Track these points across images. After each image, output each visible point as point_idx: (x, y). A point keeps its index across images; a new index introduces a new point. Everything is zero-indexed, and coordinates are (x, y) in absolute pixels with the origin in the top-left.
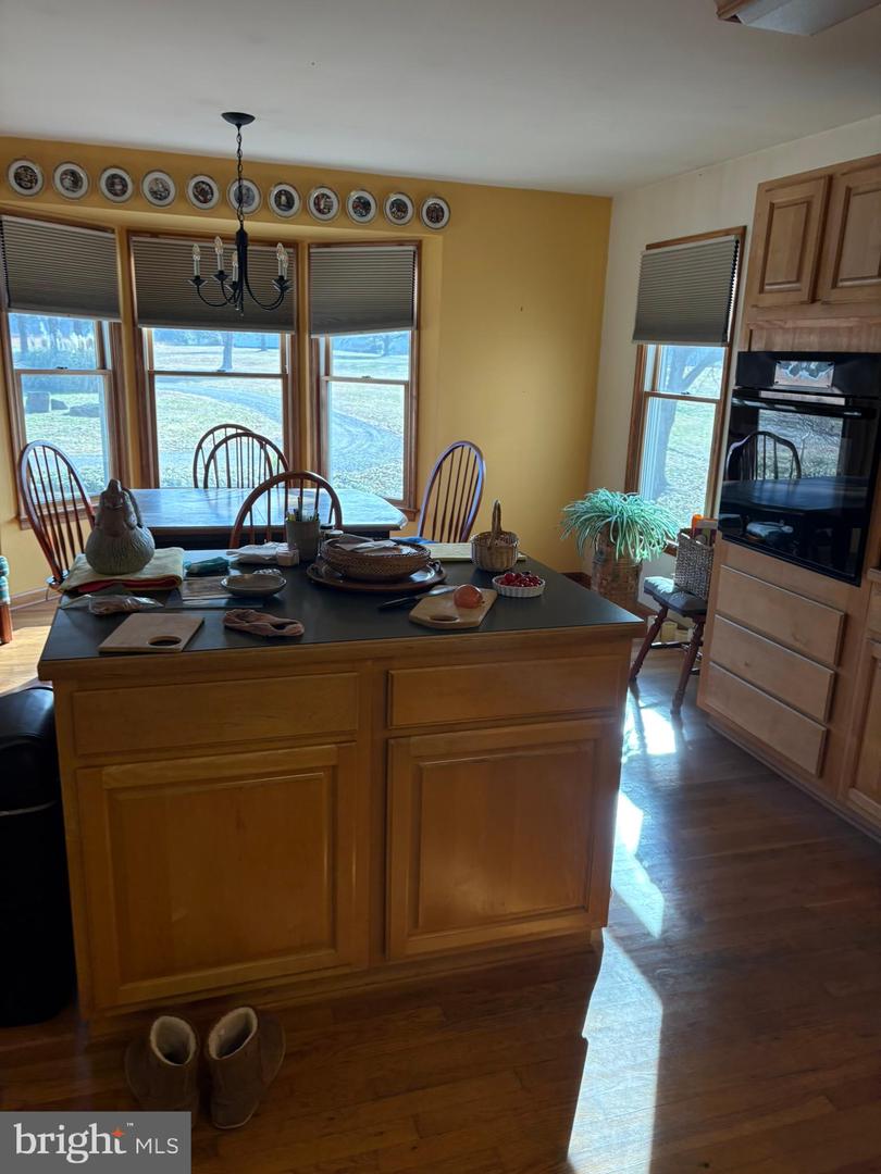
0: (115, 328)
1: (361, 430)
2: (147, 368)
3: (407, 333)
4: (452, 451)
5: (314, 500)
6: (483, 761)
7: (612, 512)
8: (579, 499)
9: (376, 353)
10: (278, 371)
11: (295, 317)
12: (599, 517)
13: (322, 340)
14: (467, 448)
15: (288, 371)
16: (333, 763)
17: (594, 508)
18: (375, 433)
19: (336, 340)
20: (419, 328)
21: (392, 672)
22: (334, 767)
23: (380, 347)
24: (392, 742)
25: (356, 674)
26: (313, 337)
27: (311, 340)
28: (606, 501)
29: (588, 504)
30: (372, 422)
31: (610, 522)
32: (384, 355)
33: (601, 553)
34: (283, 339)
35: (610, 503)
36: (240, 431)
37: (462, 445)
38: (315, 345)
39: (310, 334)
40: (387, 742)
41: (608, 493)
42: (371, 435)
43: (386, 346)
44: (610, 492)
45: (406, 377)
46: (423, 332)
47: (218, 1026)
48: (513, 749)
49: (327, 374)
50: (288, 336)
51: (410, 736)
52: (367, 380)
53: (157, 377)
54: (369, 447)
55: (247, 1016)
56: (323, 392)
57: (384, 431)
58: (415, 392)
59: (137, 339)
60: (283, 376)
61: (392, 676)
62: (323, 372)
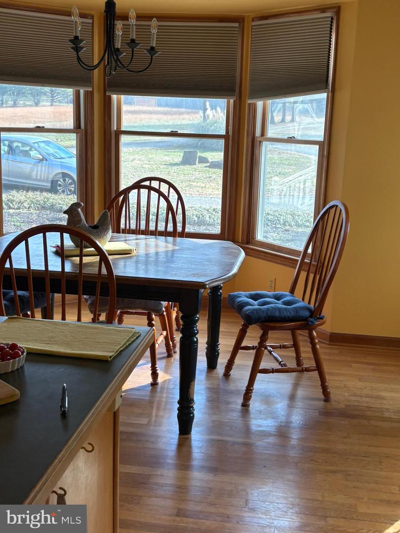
0: (89, 96)
2: (115, 128)
3: (323, 96)
4: (328, 210)
10: (223, 132)
11: (237, 84)
15: (230, 133)
20: (333, 91)
26: (251, 102)
39: (249, 99)
45: (321, 137)
46: (337, 94)
49: (262, 134)
50: (232, 101)
53: (122, 136)
56: (256, 152)
58: (326, 152)
59: (107, 104)
60: (226, 136)
62: (258, 133)
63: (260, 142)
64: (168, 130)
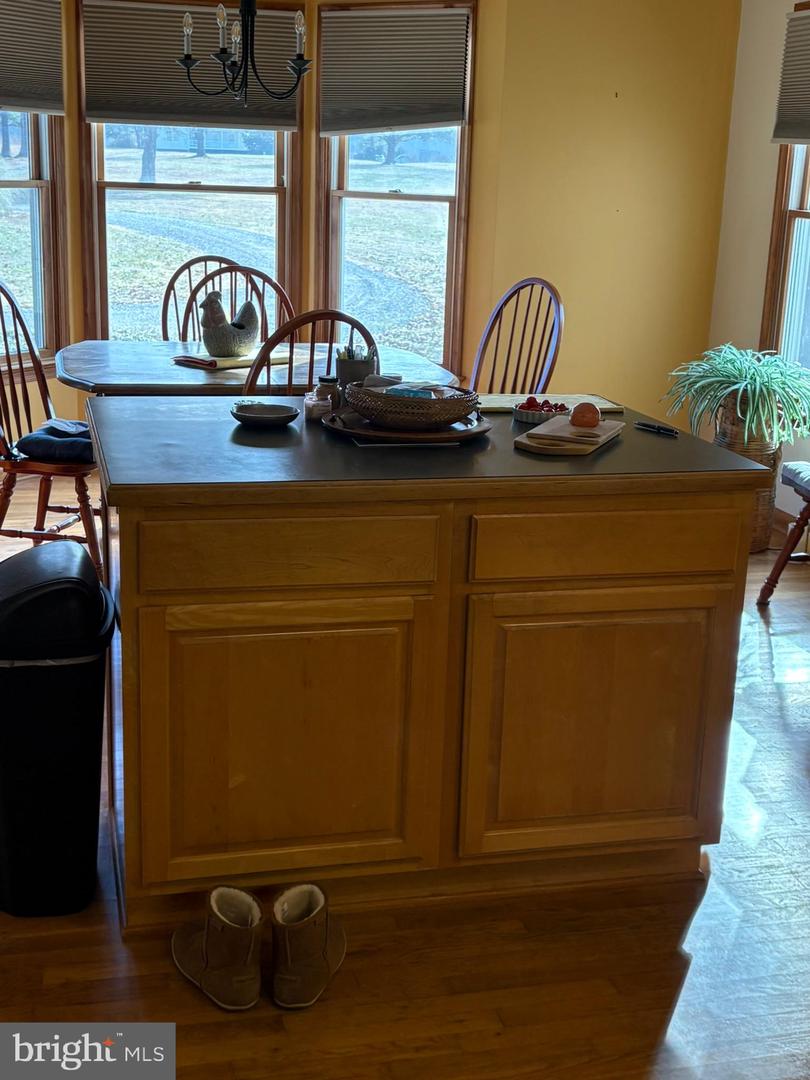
0: (56, 124)
1: (354, 278)
2: (95, 178)
3: (454, 130)
4: (517, 292)
5: (326, 356)
6: (576, 626)
7: (741, 376)
8: (694, 360)
9: (374, 159)
10: (272, 183)
11: (298, 108)
12: (721, 383)
13: (334, 139)
14: (538, 288)
15: (287, 183)
16: (409, 616)
17: (713, 371)
18: (376, 282)
19: (355, 141)
20: (471, 122)
21: (475, 516)
22: (408, 622)
23: (380, 151)
24: (474, 597)
25: (435, 517)
26: (322, 135)
27: (319, 140)
28: (732, 362)
29: (706, 366)
30: (372, 266)
31: (737, 390)
32: (387, 162)
33: (724, 434)
34: (280, 138)
35: (737, 364)
36: (224, 265)
37: (530, 283)
38: (323, 146)
39: (318, 132)
40: (468, 597)
41: (735, 350)
42: (370, 285)
43: (391, 149)
44: (738, 349)
45: (451, 190)
46: (478, 127)
47: (282, 899)
48: (611, 613)
49: (340, 187)
50: (287, 134)
51: (494, 593)
52: (395, 195)
53: (108, 192)
54: (366, 304)
55: (311, 894)
56: (333, 212)
57: (390, 278)
58: (464, 212)
59: (84, 138)
60: (279, 190)
61: (476, 521)
62: (334, 185)
63: (340, 198)
64: (186, 182)
